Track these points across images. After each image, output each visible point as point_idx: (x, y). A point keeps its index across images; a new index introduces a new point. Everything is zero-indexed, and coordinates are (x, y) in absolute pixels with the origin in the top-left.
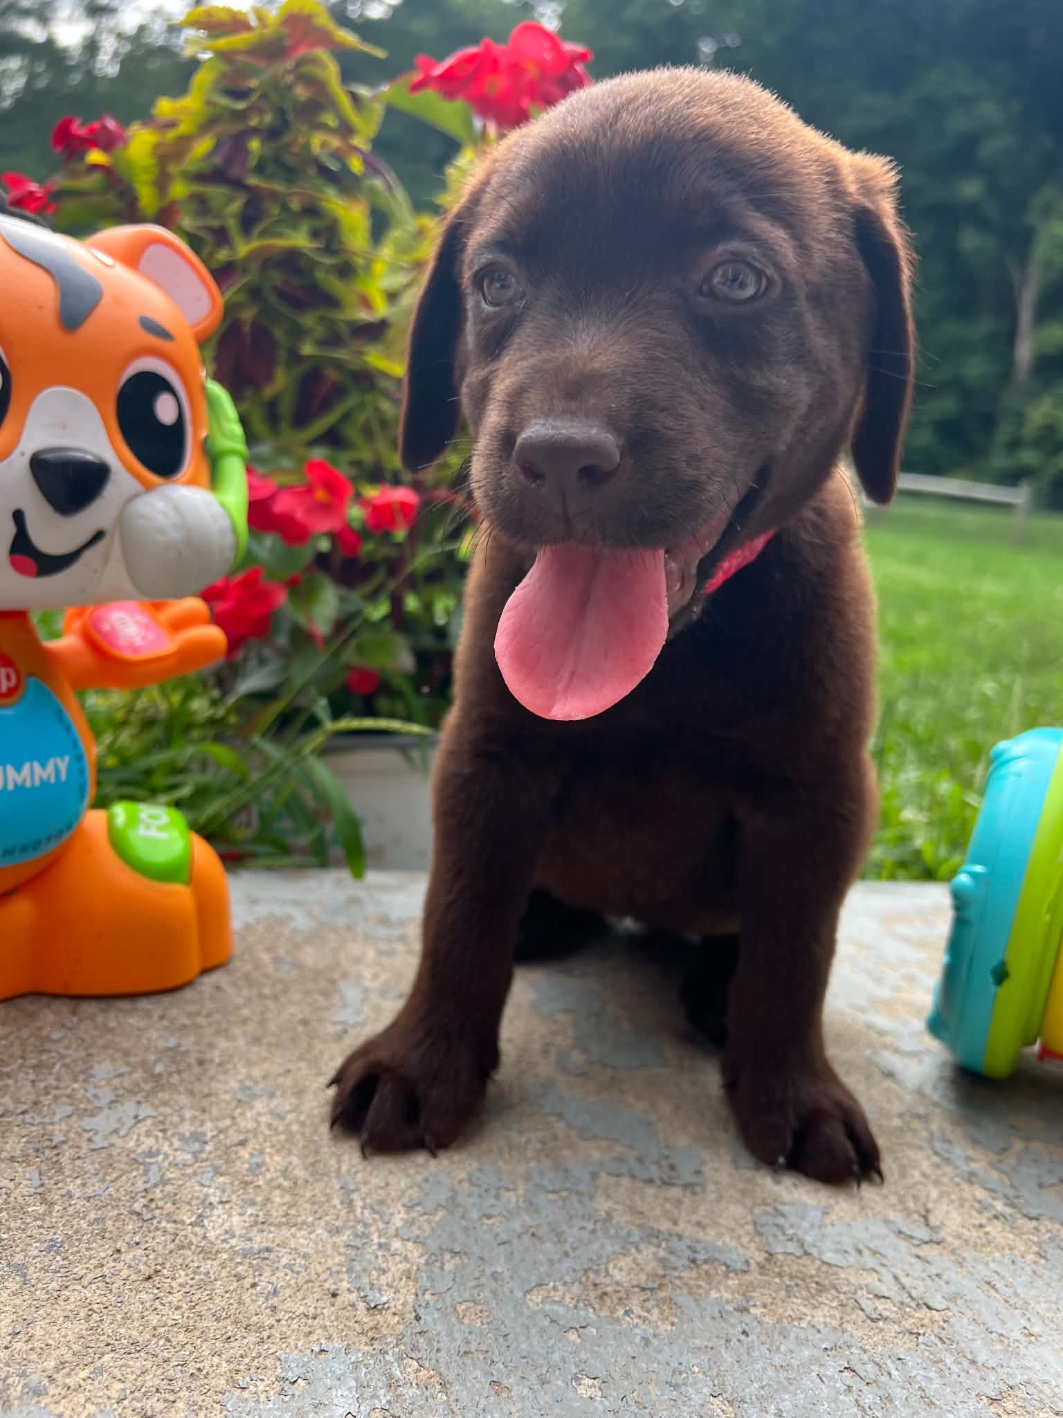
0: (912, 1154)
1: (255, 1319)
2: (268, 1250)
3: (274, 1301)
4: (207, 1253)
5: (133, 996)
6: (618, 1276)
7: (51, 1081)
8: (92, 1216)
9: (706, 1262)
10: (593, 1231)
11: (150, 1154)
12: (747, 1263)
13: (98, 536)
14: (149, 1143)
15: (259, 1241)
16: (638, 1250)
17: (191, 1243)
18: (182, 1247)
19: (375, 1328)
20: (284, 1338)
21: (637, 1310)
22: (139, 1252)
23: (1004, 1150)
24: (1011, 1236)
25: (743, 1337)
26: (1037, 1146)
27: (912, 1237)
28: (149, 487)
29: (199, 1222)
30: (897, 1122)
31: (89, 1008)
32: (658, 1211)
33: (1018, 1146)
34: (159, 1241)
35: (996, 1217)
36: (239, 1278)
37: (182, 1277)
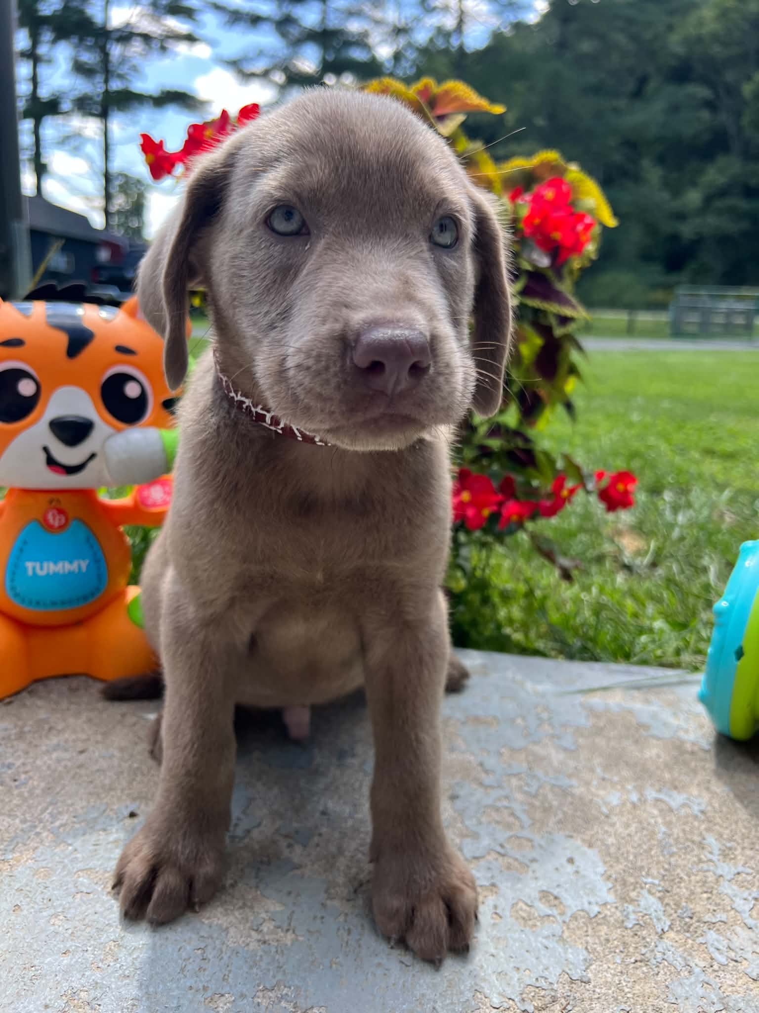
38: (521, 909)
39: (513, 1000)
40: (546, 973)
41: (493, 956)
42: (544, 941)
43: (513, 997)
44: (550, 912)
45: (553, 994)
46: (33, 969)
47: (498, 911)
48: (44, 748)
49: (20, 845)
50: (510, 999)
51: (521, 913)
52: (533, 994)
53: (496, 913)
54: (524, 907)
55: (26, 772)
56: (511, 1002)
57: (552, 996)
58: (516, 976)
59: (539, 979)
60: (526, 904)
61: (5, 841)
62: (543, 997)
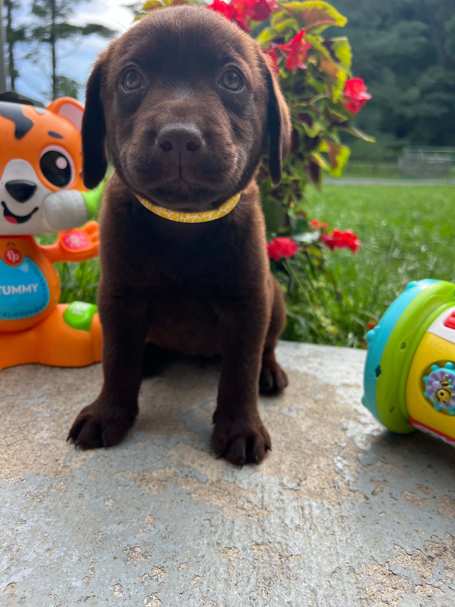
0: (321, 459)
1: (28, 462)
2: (49, 445)
3: (38, 459)
4: (30, 442)
5: (72, 367)
6: (154, 474)
7: (28, 388)
8: (8, 426)
9: (191, 477)
10: (159, 460)
11: (39, 412)
12: (208, 480)
13: (36, 209)
14: (41, 409)
15: (49, 441)
16: (170, 468)
17: (28, 438)
18: (25, 439)
19: (61, 472)
20: (32, 468)
21: (151, 486)
22: (12, 438)
23: (369, 465)
24: (333, 494)
25: (179, 502)
26: (389, 467)
27: (285, 486)
28: (54, 191)
29: (35, 434)
30: (328, 447)
31: (57, 370)
32: (191, 458)
33: (379, 464)
34: (19, 437)
35: (335, 487)
36: (34, 450)
37: (18, 447)
38: (407, 495)
39: (420, 550)
40: (435, 533)
41: (398, 523)
42: (429, 515)
43: (419, 548)
44: (426, 497)
45: (444, 546)
46: (100, 533)
47: (393, 496)
48: (76, 400)
49: (74, 457)
50: (418, 549)
51: (407, 497)
52: (431, 546)
53: (392, 497)
54: (409, 494)
55: (68, 414)
56: (419, 551)
57: (444, 547)
58: (417, 535)
59: (433, 537)
60: (410, 492)
61: (64, 455)
62: (438, 547)
